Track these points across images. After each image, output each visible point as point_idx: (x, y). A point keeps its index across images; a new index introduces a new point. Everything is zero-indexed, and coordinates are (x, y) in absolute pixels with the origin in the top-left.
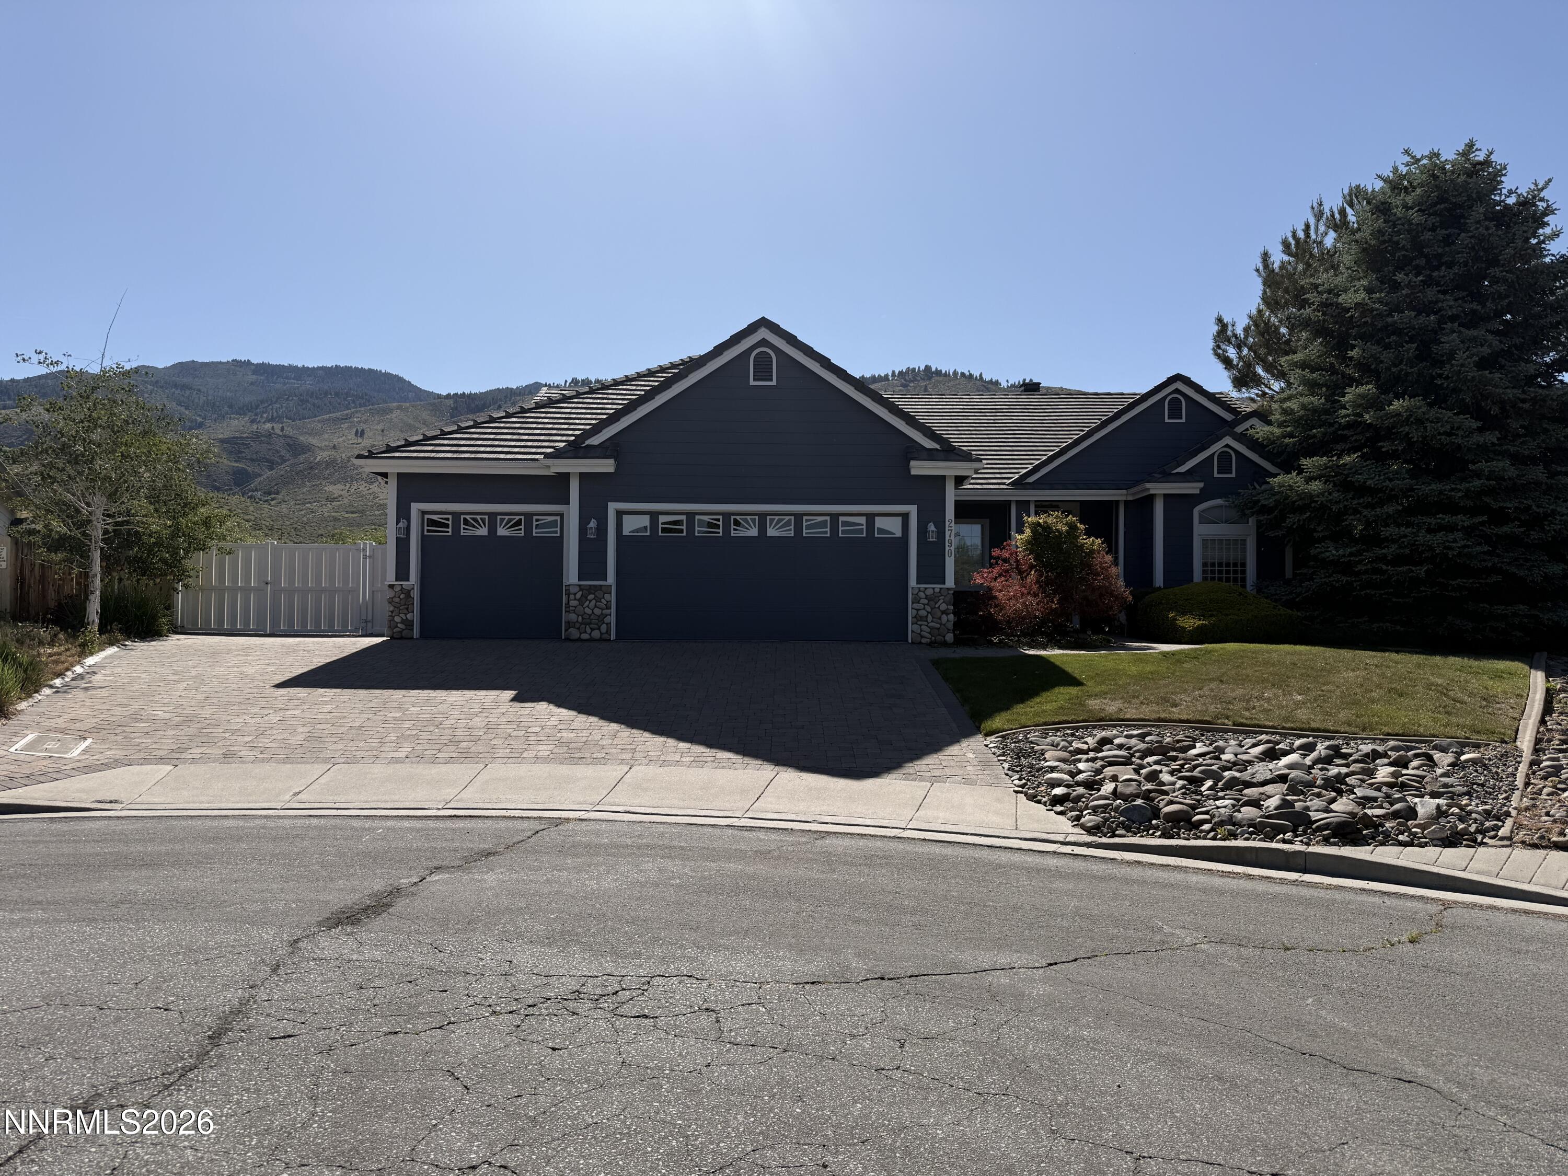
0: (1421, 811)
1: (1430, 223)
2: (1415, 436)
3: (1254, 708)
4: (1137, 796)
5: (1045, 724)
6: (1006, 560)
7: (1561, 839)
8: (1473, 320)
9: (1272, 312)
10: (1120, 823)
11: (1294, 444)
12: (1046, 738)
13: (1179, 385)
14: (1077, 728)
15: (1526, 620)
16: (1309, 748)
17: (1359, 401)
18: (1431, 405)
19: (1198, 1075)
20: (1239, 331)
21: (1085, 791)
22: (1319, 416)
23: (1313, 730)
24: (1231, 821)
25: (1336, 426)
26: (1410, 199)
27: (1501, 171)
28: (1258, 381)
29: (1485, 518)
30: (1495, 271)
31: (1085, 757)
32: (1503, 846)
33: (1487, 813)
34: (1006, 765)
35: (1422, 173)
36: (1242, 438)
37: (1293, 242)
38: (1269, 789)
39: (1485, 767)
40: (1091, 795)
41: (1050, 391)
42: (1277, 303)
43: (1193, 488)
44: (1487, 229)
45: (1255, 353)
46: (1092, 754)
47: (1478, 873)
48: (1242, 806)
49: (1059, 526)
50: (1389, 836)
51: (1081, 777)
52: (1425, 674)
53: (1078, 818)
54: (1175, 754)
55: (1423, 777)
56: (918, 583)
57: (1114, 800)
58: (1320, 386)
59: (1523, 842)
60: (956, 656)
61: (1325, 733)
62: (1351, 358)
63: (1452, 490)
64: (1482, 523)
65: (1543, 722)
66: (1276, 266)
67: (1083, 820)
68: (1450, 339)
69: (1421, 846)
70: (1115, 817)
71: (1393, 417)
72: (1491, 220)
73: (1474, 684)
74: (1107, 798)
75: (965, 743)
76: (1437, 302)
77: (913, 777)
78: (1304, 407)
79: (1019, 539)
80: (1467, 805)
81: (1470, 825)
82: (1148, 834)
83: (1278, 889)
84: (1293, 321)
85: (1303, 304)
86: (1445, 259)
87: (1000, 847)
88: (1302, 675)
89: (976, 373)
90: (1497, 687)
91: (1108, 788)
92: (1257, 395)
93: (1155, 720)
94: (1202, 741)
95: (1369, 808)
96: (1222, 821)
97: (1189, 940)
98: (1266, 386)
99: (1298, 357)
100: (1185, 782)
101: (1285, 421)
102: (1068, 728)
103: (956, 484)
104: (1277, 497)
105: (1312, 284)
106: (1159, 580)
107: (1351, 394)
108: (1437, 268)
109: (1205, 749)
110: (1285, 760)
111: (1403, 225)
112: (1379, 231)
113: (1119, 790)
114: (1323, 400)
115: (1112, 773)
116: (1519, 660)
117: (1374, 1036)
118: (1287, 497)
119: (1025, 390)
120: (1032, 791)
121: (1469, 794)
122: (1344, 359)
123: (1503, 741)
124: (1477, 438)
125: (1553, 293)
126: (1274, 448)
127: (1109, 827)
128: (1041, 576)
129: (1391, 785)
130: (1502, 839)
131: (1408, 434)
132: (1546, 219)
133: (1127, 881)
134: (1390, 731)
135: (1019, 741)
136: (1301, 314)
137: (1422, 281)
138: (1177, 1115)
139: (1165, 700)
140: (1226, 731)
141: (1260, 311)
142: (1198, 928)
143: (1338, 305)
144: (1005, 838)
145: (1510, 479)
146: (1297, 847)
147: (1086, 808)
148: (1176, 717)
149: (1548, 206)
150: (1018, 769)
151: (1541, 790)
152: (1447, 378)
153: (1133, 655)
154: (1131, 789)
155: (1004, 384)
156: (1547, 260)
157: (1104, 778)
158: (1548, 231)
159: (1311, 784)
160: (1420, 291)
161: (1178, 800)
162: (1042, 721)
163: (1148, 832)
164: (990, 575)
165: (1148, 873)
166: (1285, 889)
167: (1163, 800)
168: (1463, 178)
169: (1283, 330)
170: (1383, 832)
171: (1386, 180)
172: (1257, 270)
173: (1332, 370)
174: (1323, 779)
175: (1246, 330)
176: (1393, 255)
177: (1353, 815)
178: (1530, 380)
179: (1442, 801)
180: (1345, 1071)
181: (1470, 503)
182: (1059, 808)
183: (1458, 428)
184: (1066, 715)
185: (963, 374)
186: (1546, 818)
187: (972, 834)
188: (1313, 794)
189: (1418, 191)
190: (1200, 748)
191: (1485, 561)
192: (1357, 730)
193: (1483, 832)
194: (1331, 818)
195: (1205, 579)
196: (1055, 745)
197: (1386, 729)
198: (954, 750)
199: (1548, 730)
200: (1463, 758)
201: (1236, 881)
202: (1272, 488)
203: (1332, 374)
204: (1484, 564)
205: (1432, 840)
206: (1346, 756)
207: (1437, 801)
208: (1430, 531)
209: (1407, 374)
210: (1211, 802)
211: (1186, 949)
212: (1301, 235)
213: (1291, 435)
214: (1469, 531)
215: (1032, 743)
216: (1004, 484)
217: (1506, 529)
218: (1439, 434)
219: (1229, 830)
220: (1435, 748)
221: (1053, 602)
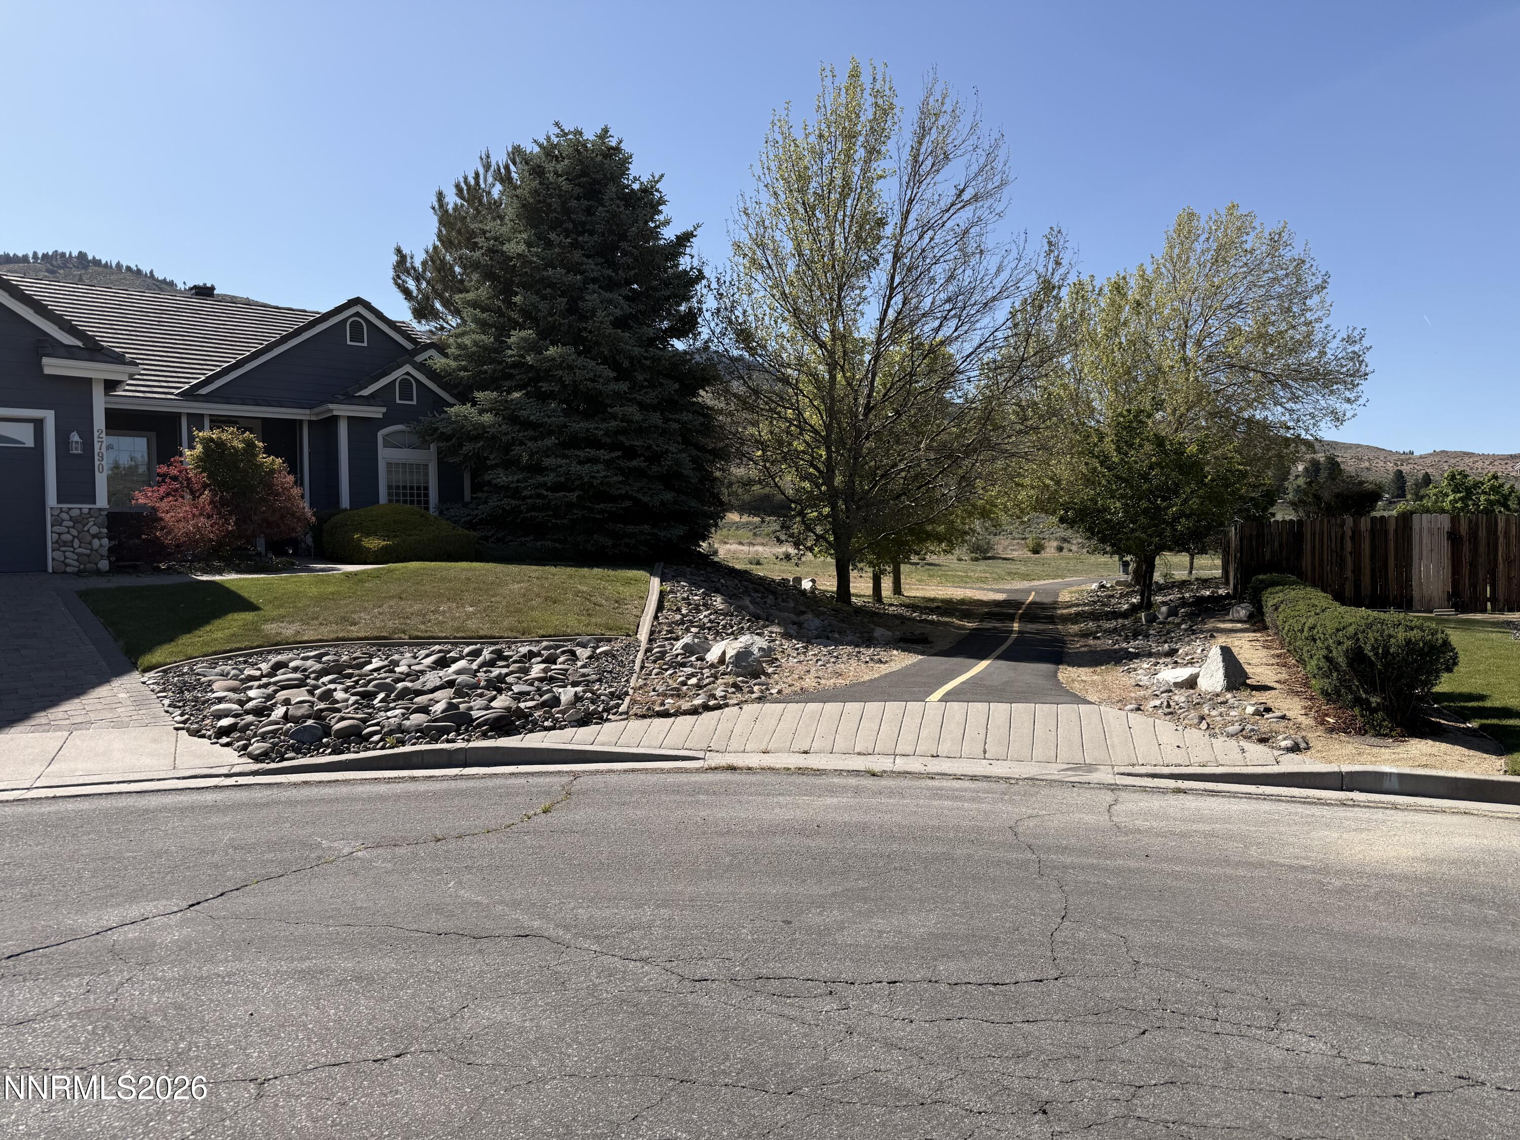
0: (564, 699)
1: (575, 193)
2: (568, 379)
3: (430, 621)
4: (309, 717)
5: (215, 653)
6: (175, 478)
7: (662, 708)
8: (610, 285)
9: (447, 250)
10: (289, 746)
11: (469, 378)
12: (215, 668)
13: (359, 309)
14: (251, 655)
15: (649, 537)
16: (476, 654)
17: (522, 344)
18: (579, 354)
19: (337, 980)
20: (418, 264)
21: (254, 718)
22: (489, 354)
23: (481, 638)
24: (400, 729)
25: (504, 364)
26: (560, 167)
27: (628, 158)
28: (436, 315)
29: (620, 453)
30: (624, 245)
31: (256, 683)
32: (622, 720)
33: (612, 694)
34: (167, 702)
35: (569, 146)
36: (422, 367)
37: (465, 188)
38: (438, 695)
39: (614, 657)
40: (261, 722)
41: (223, 298)
42: (451, 242)
43: (376, 412)
44: (618, 207)
45: (433, 287)
46: (265, 680)
47: (602, 745)
48: (411, 714)
49: (235, 443)
50: (537, 724)
51: (250, 705)
52: (575, 583)
53: (245, 748)
54: (351, 671)
55: (567, 670)
56: (58, 503)
57: (285, 724)
58: (491, 326)
59: (636, 715)
60: (111, 585)
61: (490, 639)
62: (515, 303)
63: (596, 428)
64: (618, 458)
65: (656, 617)
66: (450, 207)
67: (250, 748)
68: (592, 299)
69: (561, 728)
70: (284, 741)
71: (550, 361)
72: (621, 200)
73: (610, 590)
74: (277, 723)
75: (116, 683)
76: (582, 264)
77: (47, 727)
78: (475, 343)
79: (190, 455)
80: (598, 690)
81: (599, 706)
82: (318, 754)
83: (437, 786)
84: (465, 261)
85: (474, 247)
86: (588, 227)
87: (152, 791)
88: (475, 589)
89: (146, 269)
90: (626, 591)
91: (279, 712)
92: (436, 327)
93: (333, 640)
94: (378, 656)
95: (524, 701)
96: (391, 730)
97: (346, 851)
98: (444, 320)
99: (471, 296)
100: (358, 698)
101: (460, 355)
102: (241, 656)
103: (105, 389)
104: (454, 426)
105: (480, 230)
106: (345, 502)
107: (515, 337)
108: (582, 234)
109: (381, 664)
110: (455, 667)
111: (555, 189)
112: (536, 191)
113: (290, 713)
114: (492, 339)
115: (284, 697)
116: (643, 570)
117: (501, 902)
118: (463, 427)
119: (197, 294)
120: (195, 726)
121: (600, 680)
122: (510, 304)
123: (628, 635)
124: (614, 386)
125: (666, 272)
126: (450, 380)
127: (278, 752)
128: (216, 495)
129: (541, 680)
130: (621, 714)
131: (561, 377)
132: (660, 208)
133: (290, 803)
134: (544, 633)
135: (184, 674)
136: (472, 256)
137: (570, 243)
138: (310, 1026)
139: (345, 619)
140: (402, 645)
141: (435, 248)
142: (357, 837)
143: (503, 253)
144: (159, 780)
145: (637, 422)
146: (460, 744)
147: (255, 735)
148: (355, 635)
149: (661, 197)
150: (181, 704)
151: (651, 671)
152: (590, 332)
153: (315, 576)
154: (304, 710)
155: (181, 286)
156: (662, 242)
157: (276, 703)
158: (661, 218)
159: (476, 686)
160: (569, 252)
161: (350, 715)
162: (210, 650)
163: (318, 750)
164: (156, 494)
165: (314, 791)
166: (445, 785)
167: (334, 718)
168: (600, 158)
169: (457, 269)
170: (531, 721)
171: (541, 146)
172: (433, 208)
173: (499, 312)
174: (486, 681)
175: (424, 263)
176: (547, 215)
177: (508, 709)
178: (651, 342)
179: (579, 689)
180: (474, 941)
181: (609, 440)
182: (225, 740)
183: (600, 376)
184: (239, 642)
185: (129, 269)
186: (653, 693)
187: (119, 782)
188: (476, 695)
189: (566, 161)
190: (376, 663)
191: (620, 489)
192: (518, 635)
193: (607, 710)
194: (490, 714)
195: (390, 501)
196: (224, 675)
197: (541, 632)
198: (103, 691)
199: (659, 624)
200: (598, 651)
201: (401, 785)
202: (450, 418)
203: (500, 316)
204: (620, 491)
205: (570, 722)
206: (506, 658)
207: (577, 689)
208: (580, 463)
209: (560, 324)
210: (382, 714)
211: (342, 859)
212: (472, 182)
213: (465, 369)
214: (608, 463)
215: (198, 674)
216: (172, 394)
217: (634, 463)
218: (586, 379)
219: (397, 738)
220: (578, 645)
221: (229, 524)
